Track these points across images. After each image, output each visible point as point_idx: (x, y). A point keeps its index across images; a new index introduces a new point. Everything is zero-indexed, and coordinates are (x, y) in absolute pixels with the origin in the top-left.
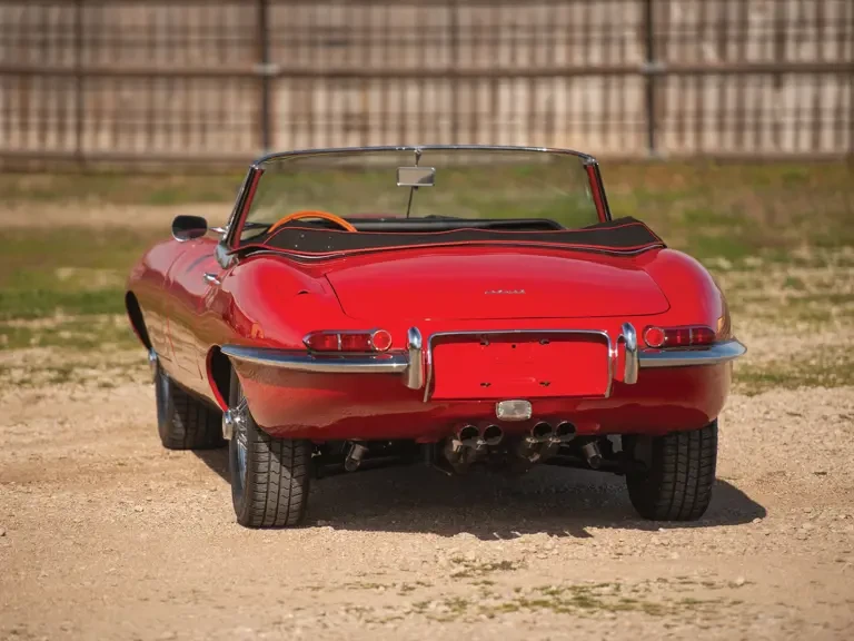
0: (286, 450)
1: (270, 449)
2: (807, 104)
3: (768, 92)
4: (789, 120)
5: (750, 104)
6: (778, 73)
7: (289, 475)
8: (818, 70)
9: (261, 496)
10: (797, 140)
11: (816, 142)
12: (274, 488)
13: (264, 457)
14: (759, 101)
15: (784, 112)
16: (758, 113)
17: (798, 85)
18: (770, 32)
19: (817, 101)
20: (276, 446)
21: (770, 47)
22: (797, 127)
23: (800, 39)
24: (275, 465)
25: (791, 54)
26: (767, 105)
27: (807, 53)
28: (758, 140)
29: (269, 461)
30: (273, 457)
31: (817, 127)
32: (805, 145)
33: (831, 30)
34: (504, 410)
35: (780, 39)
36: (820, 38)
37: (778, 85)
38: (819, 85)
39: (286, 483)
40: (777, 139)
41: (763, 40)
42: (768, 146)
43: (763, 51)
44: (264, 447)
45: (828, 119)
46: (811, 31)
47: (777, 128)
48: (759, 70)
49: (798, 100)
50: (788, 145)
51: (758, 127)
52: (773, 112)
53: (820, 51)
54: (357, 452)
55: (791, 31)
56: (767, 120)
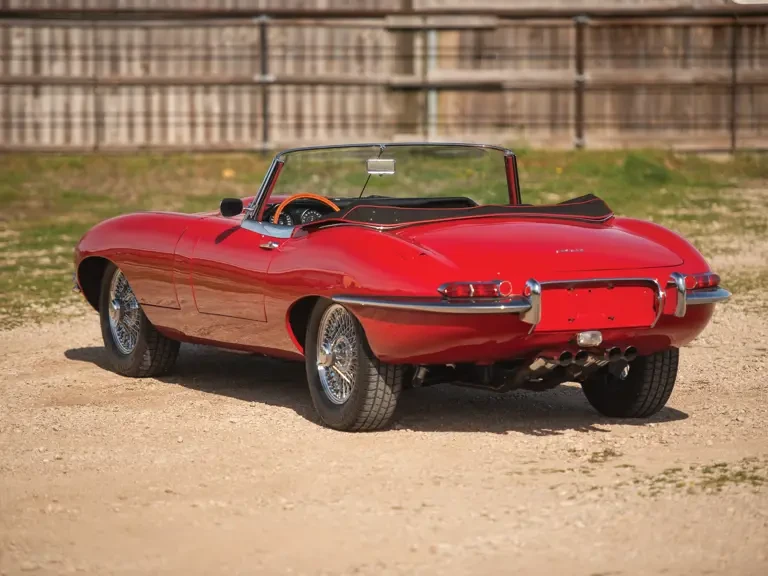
0: (390, 374)
1: (379, 373)
2: (60, 108)
3: (29, 99)
4: (46, 121)
5: (15, 108)
6: (36, 85)
7: (390, 392)
8: (68, 84)
9: (367, 408)
10: (53, 136)
11: (68, 138)
12: (378, 401)
13: (374, 378)
14: (22, 106)
15: (42, 115)
16: (22, 115)
17: (53, 93)
18: (29, 53)
19: (68, 106)
20: (383, 369)
21: (29, 64)
22: (53, 126)
23: (53, 59)
24: (382, 385)
25: (46, 71)
26: (28, 109)
27: (58, 69)
28: (22, 136)
29: (378, 381)
30: (381, 378)
31: (68, 126)
32: (59, 141)
33: (76, 53)
34: (584, 338)
35: (37, 59)
36: (68, 58)
37: (36, 94)
38: (68, 94)
39: (387, 398)
40: (37, 136)
41: (23, 59)
42: (30, 141)
43: (23, 67)
44: (374, 371)
45: (77, 120)
46: (61, 53)
47: (37, 126)
48: (22, 82)
49: (53, 105)
50: (46, 140)
51: (22, 126)
52: (33, 115)
53: (68, 68)
54: (421, 373)
55: (45, 53)
56: (29, 120)
